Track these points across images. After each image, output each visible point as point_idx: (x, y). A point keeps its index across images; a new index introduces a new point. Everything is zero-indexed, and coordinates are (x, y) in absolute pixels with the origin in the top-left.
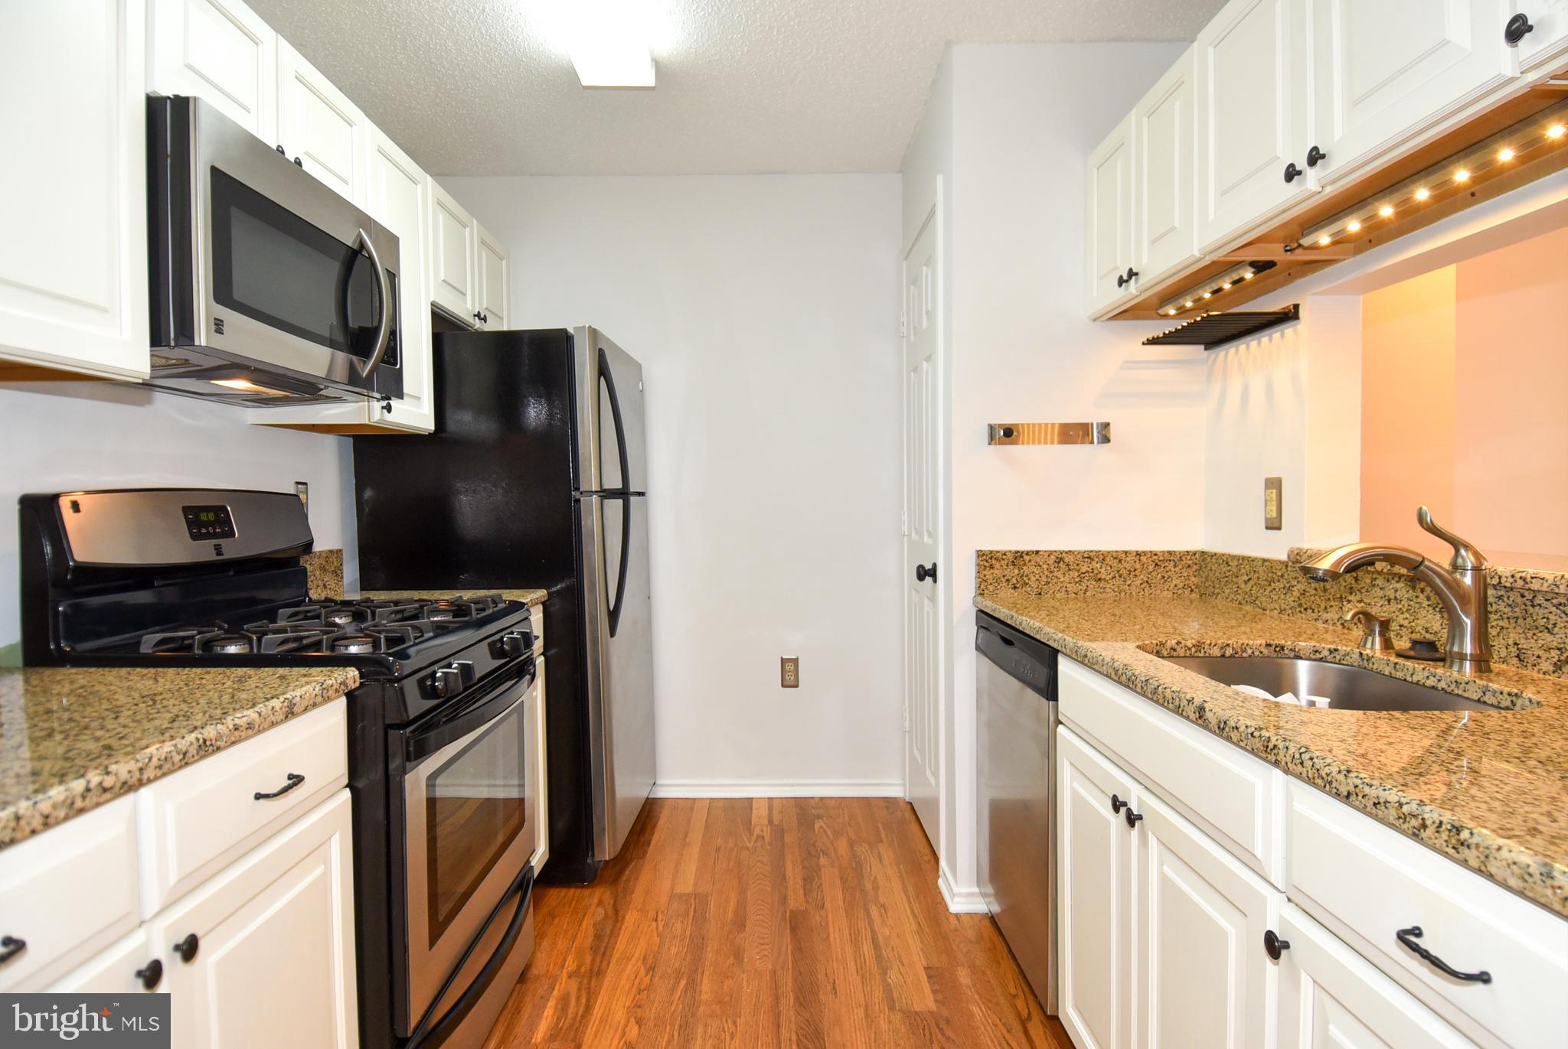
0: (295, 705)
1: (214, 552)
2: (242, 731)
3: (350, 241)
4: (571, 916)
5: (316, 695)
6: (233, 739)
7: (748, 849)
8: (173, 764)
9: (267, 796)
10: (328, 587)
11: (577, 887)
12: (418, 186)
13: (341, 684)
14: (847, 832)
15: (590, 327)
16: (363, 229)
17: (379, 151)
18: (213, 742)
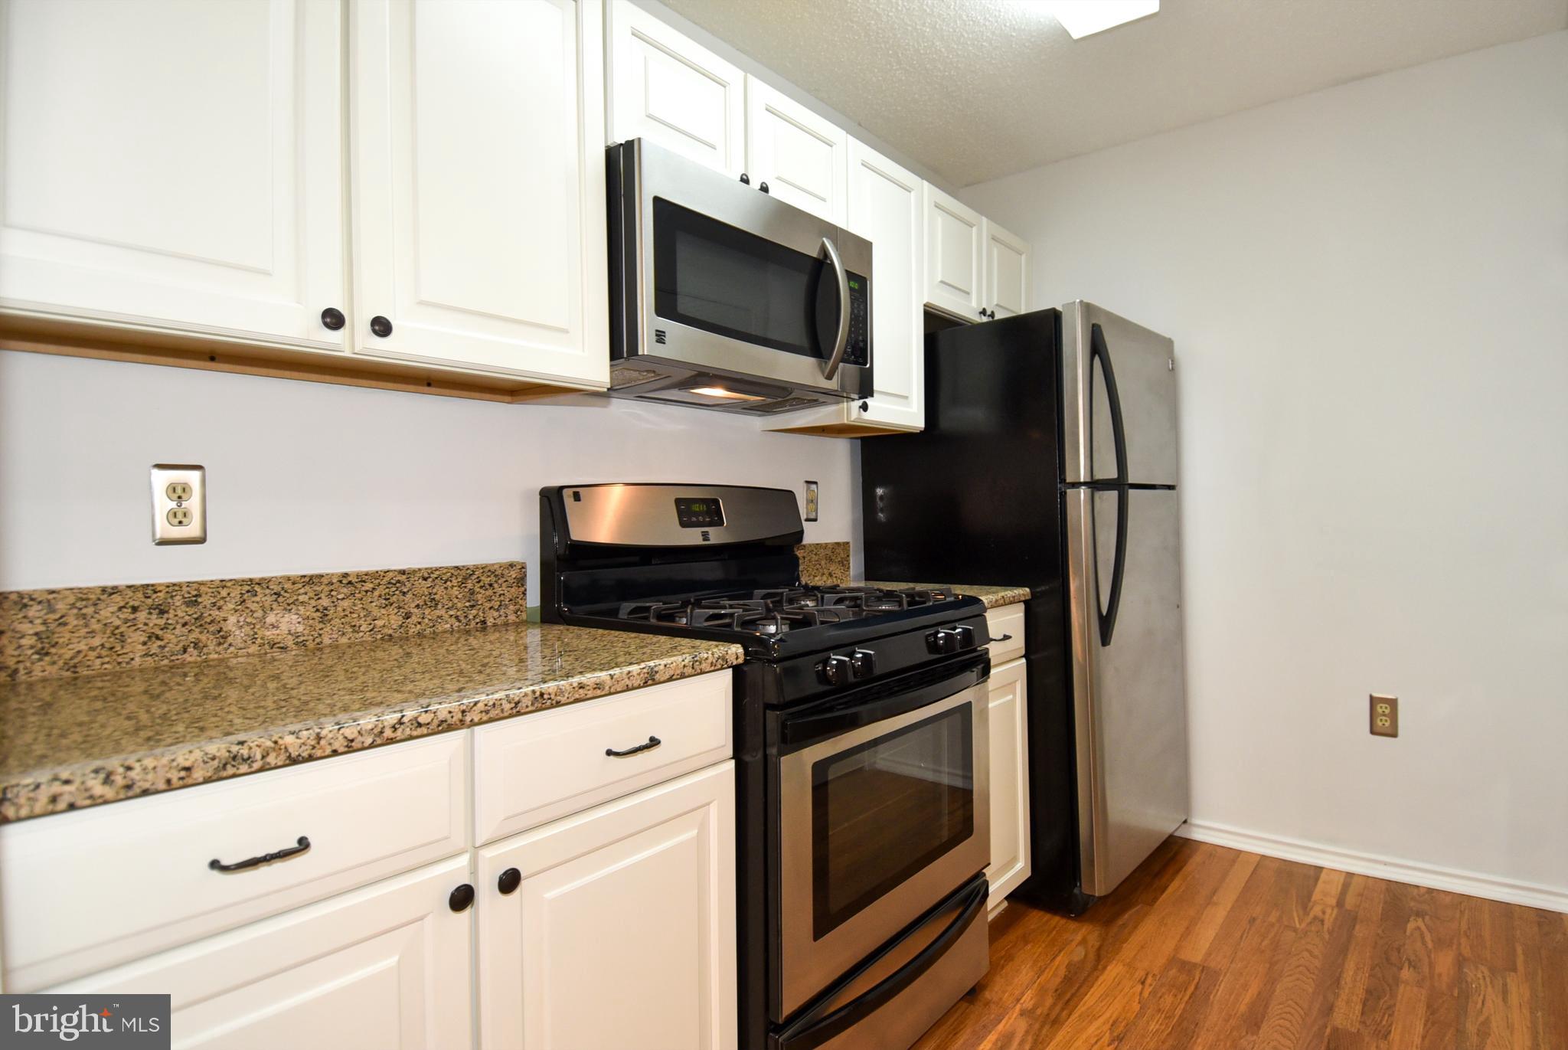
0: (656, 672)
1: (701, 538)
2: (589, 690)
3: (814, 253)
4: (1046, 946)
5: (684, 666)
6: (577, 696)
7: (1295, 930)
8: (502, 710)
9: (617, 754)
10: (834, 575)
11: (1063, 916)
12: (912, 193)
13: (718, 659)
14: (1460, 944)
15: (1081, 302)
16: (827, 238)
17: (862, 164)
18: (553, 696)
